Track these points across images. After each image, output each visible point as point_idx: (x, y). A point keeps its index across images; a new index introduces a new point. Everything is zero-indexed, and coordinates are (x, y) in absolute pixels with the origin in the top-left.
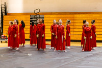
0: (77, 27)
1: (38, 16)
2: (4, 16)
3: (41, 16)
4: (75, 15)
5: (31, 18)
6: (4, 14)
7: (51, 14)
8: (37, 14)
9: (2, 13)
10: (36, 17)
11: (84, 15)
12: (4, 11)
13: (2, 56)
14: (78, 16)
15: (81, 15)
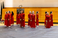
0: (43, 15)
1: (21, 9)
2: (3, 9)
3: (23, 9)
4: (41, 9)
5: (17, 10)
6: (2, 8)
7: (28, 8)
8: (20, 8)
9: (1, 7)
10: (20, 9)
11: (46, 9)
12: (2, 6)
13: (1, 30)
14: (43, 9)
15: (44, 9)
